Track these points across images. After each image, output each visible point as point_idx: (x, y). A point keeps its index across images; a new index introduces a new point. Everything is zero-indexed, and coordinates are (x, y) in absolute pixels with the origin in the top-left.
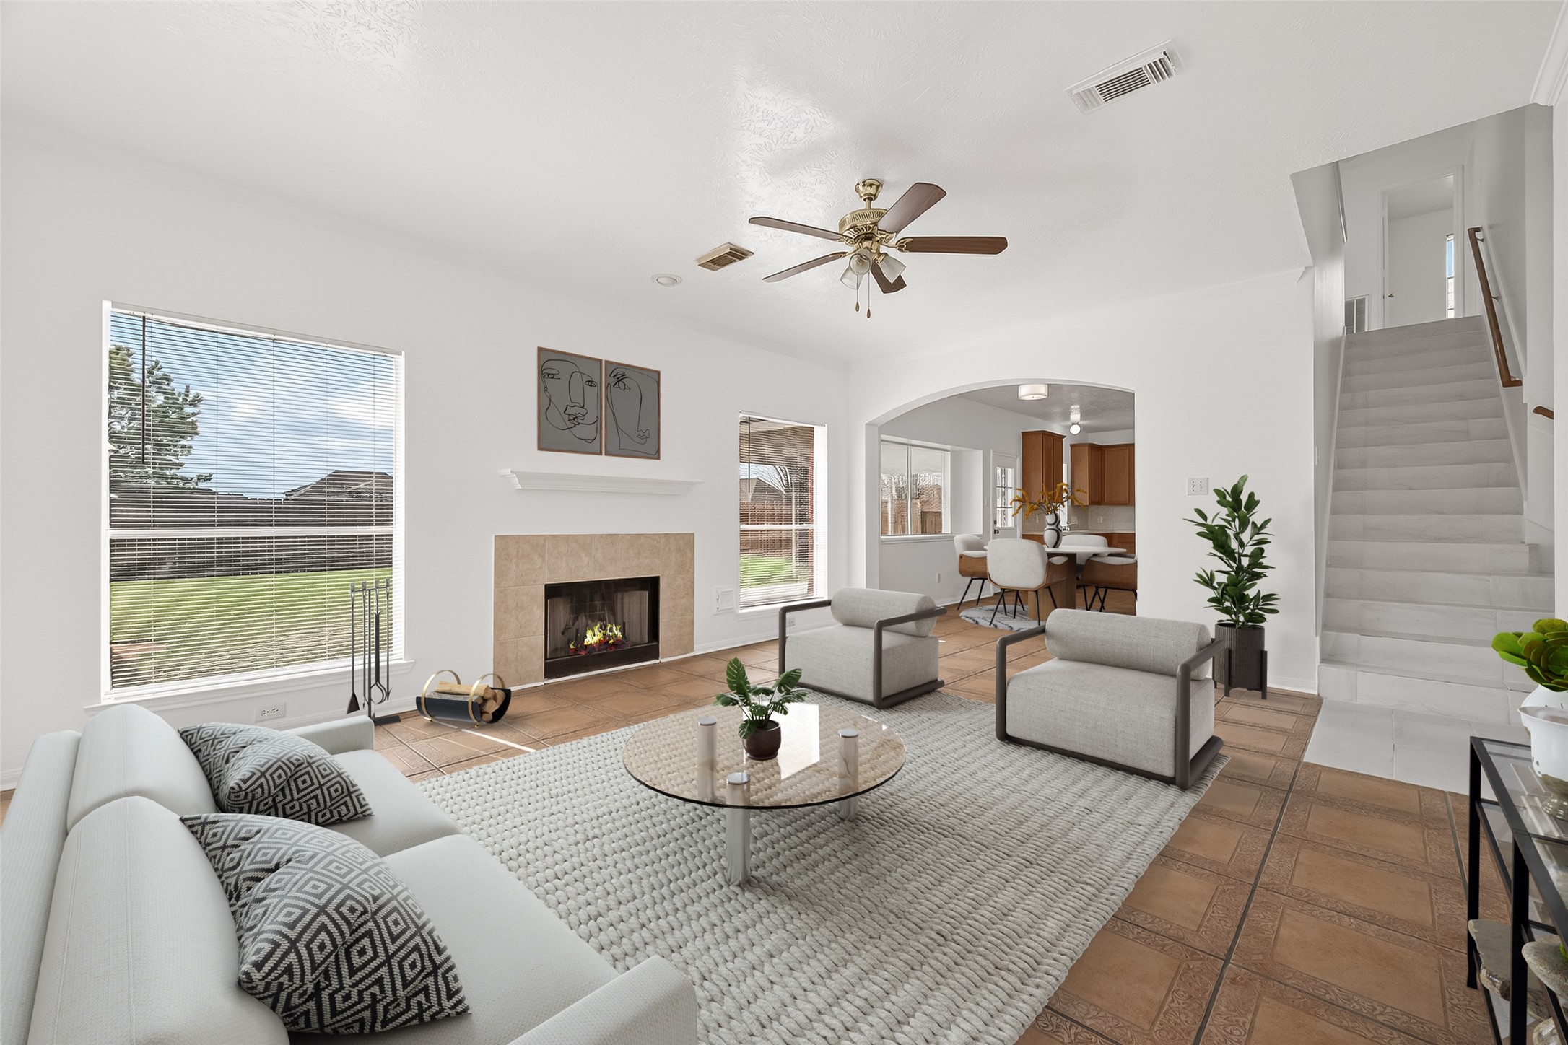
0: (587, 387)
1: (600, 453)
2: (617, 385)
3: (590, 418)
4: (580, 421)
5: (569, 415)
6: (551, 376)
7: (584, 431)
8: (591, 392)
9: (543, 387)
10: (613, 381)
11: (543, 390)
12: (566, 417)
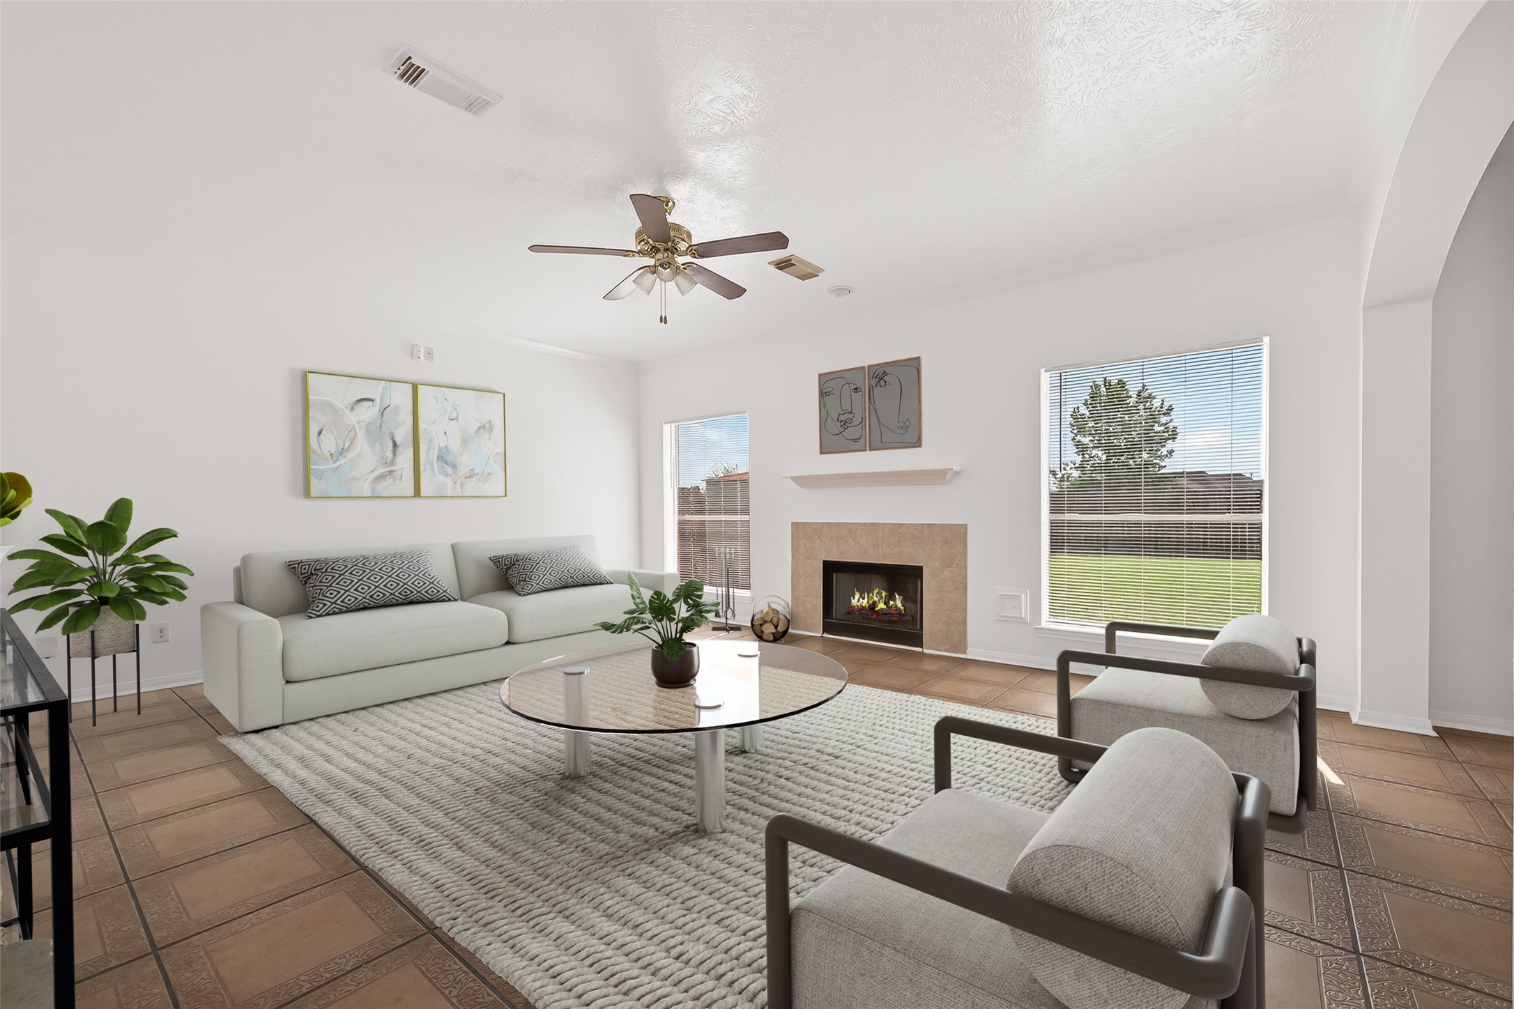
0: (853, 394)
1: (865, 450)
2: (878, 385)
3: (857, 420)
4: (849, 425)
5: (841, 421)
6: (828, 394)
7: (852, 433)
8: (858, 396)
9: (822, 404)
10: (874, 382)
11: (822, 407)
12: (838, 424)
